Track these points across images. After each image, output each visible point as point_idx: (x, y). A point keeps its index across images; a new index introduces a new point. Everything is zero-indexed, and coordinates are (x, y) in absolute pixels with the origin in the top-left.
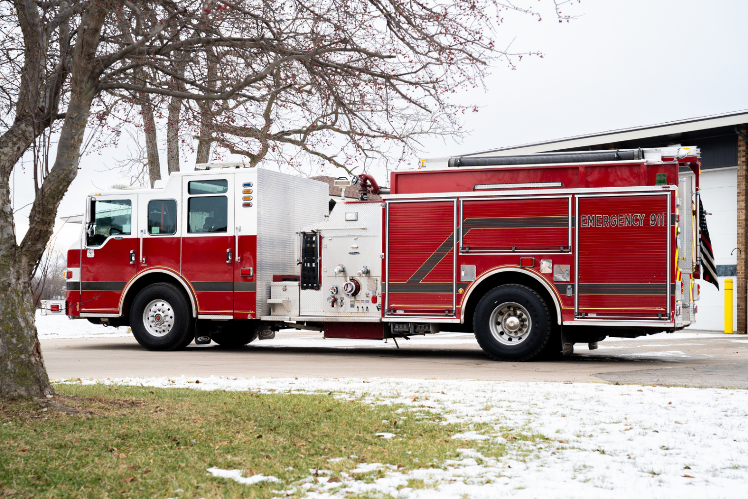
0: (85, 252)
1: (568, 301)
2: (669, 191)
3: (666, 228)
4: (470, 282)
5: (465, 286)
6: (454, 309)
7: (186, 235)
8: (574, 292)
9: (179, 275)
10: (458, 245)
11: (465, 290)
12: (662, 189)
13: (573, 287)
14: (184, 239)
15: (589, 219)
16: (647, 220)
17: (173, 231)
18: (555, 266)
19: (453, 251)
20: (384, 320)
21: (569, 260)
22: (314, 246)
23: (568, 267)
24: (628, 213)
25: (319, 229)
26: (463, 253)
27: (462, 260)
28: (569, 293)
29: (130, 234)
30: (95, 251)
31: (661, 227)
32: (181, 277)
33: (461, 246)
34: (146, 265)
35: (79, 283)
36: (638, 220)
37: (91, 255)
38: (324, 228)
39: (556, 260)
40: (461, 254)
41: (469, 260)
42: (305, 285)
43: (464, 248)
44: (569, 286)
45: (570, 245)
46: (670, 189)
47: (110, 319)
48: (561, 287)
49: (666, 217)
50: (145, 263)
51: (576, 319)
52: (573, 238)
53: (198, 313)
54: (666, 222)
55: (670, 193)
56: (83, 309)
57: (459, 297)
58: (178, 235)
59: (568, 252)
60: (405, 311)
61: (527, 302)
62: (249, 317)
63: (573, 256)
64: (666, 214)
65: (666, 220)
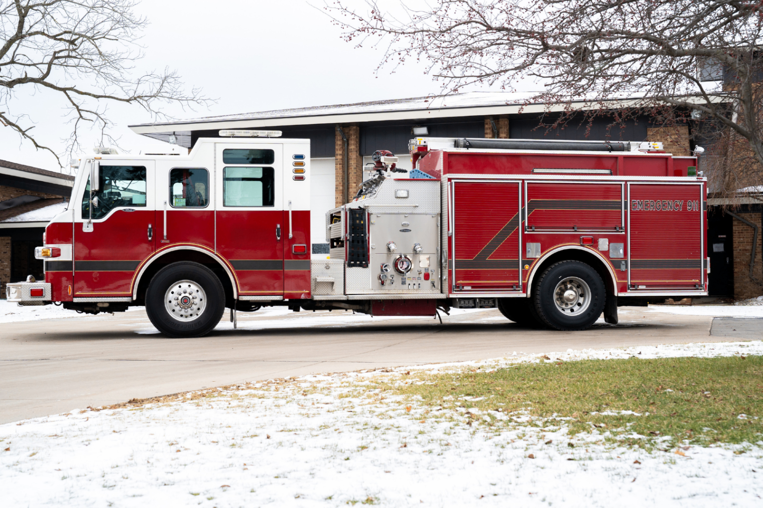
0: (79, 225)
1: (622, 275)
2: (702, 182)
3: (700, 212)
4: (535, 259)
5: (530, 262)
6: (521, 284)
7: (220, 208)
8: (627, 267)
9: (214, 253)
10: (523, 224)
11: (530, 266)
12: (696, 180)
13: (626, 262)
14: (219, 213)
15: (639, 203)
16: (685, 206)
17: (205, 203)
18: (611, 244)
19: (518, 229)
20: (451, 296)
21: (623, 239)
22: (362, 222)
23: (622, 245)
24: (670, 199)
25: (366, 205)
26: (528, 231)
27: (528, 239)
28: (623, 268)
29: (145, 205)
30: (95, 224)
31: (696, 212)
32: (216, 255)
33: (526, 225)
34: (168, 242)
35: (71, 262)
36: (678, 206)
37: (88, 228)
38: (373, 205)
39: (612, 239)
40: (526, 233)
41: (533, 239)
42: (352, 262)
43: (530, 227)
44: (623, 262)
45: (623, 226)
46: (703, 180)
47: (111, 303)
48: (616, 264)
49: (700, 203)
50: (167, 239)
51: (629, 291)
52: (626, 220)
53: (239, 295)
54: (700, 208)
55: (703, 183)
56: (78, 293)
57: (525, 272)
58: (210, 208)
59: (622, 232)
60: (473, 287)
61: (588, 276)
62: (303, 297)
63: (626, 236)
64: (700, 201)
65: (700, 205)
